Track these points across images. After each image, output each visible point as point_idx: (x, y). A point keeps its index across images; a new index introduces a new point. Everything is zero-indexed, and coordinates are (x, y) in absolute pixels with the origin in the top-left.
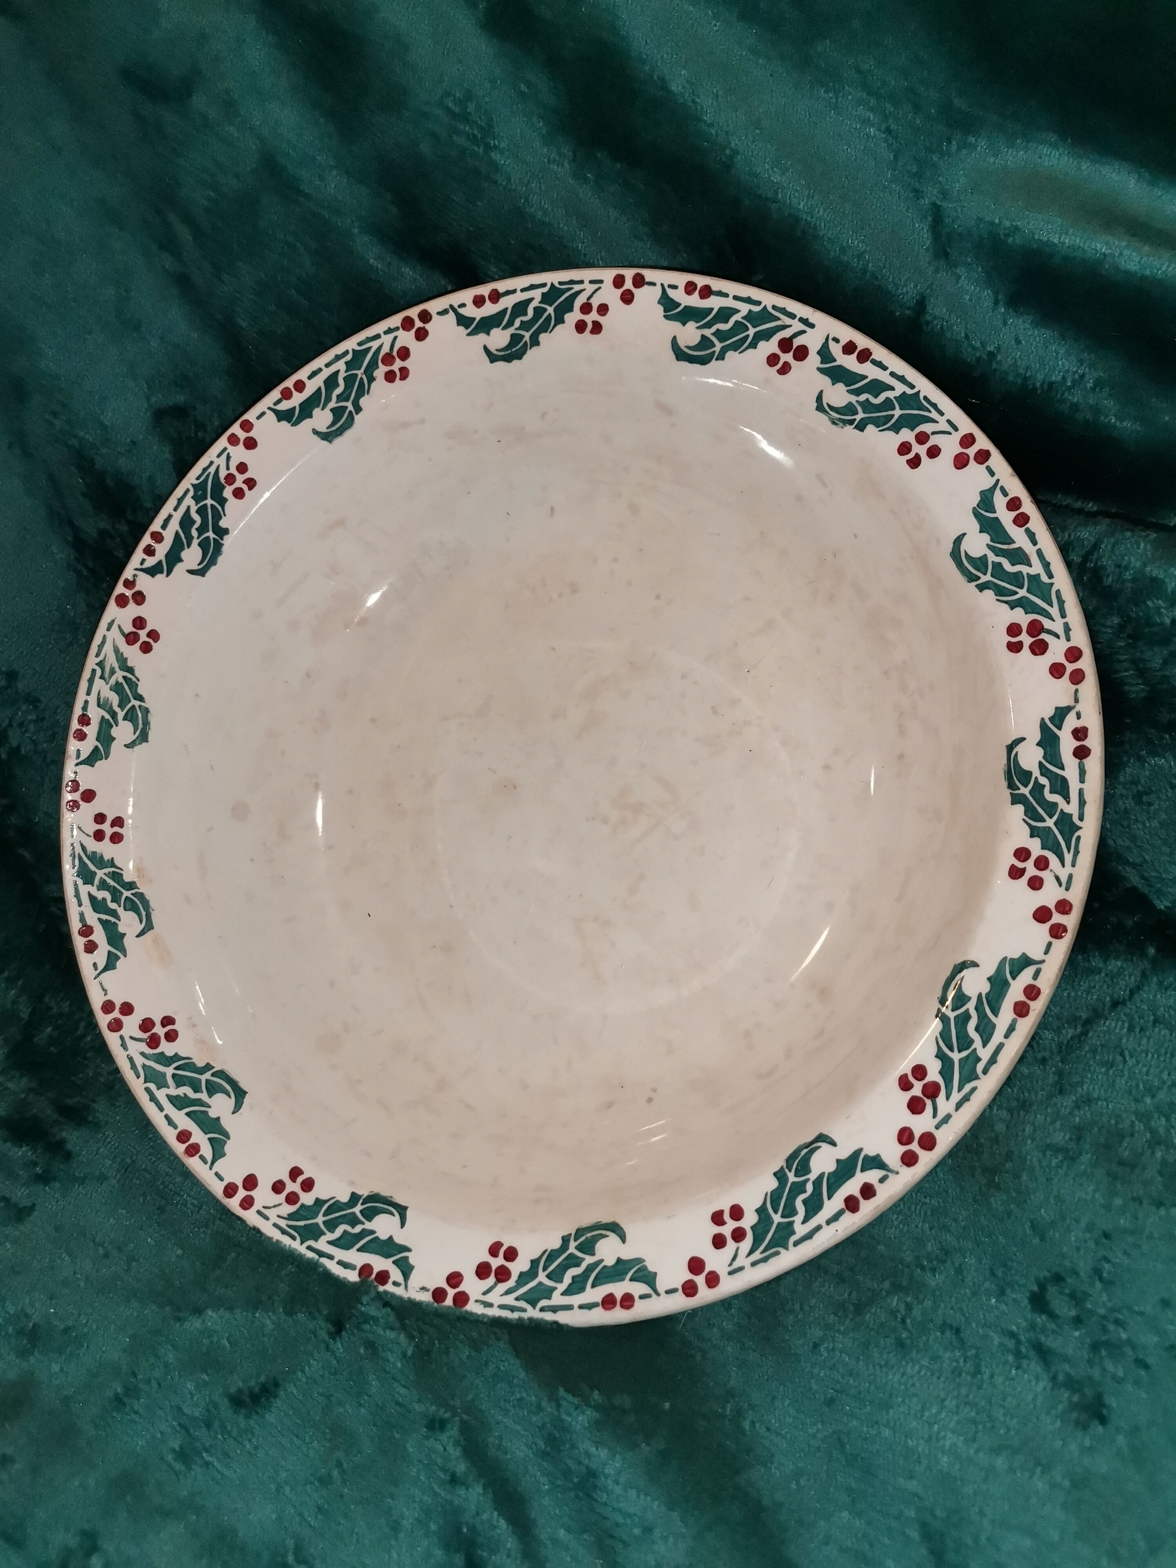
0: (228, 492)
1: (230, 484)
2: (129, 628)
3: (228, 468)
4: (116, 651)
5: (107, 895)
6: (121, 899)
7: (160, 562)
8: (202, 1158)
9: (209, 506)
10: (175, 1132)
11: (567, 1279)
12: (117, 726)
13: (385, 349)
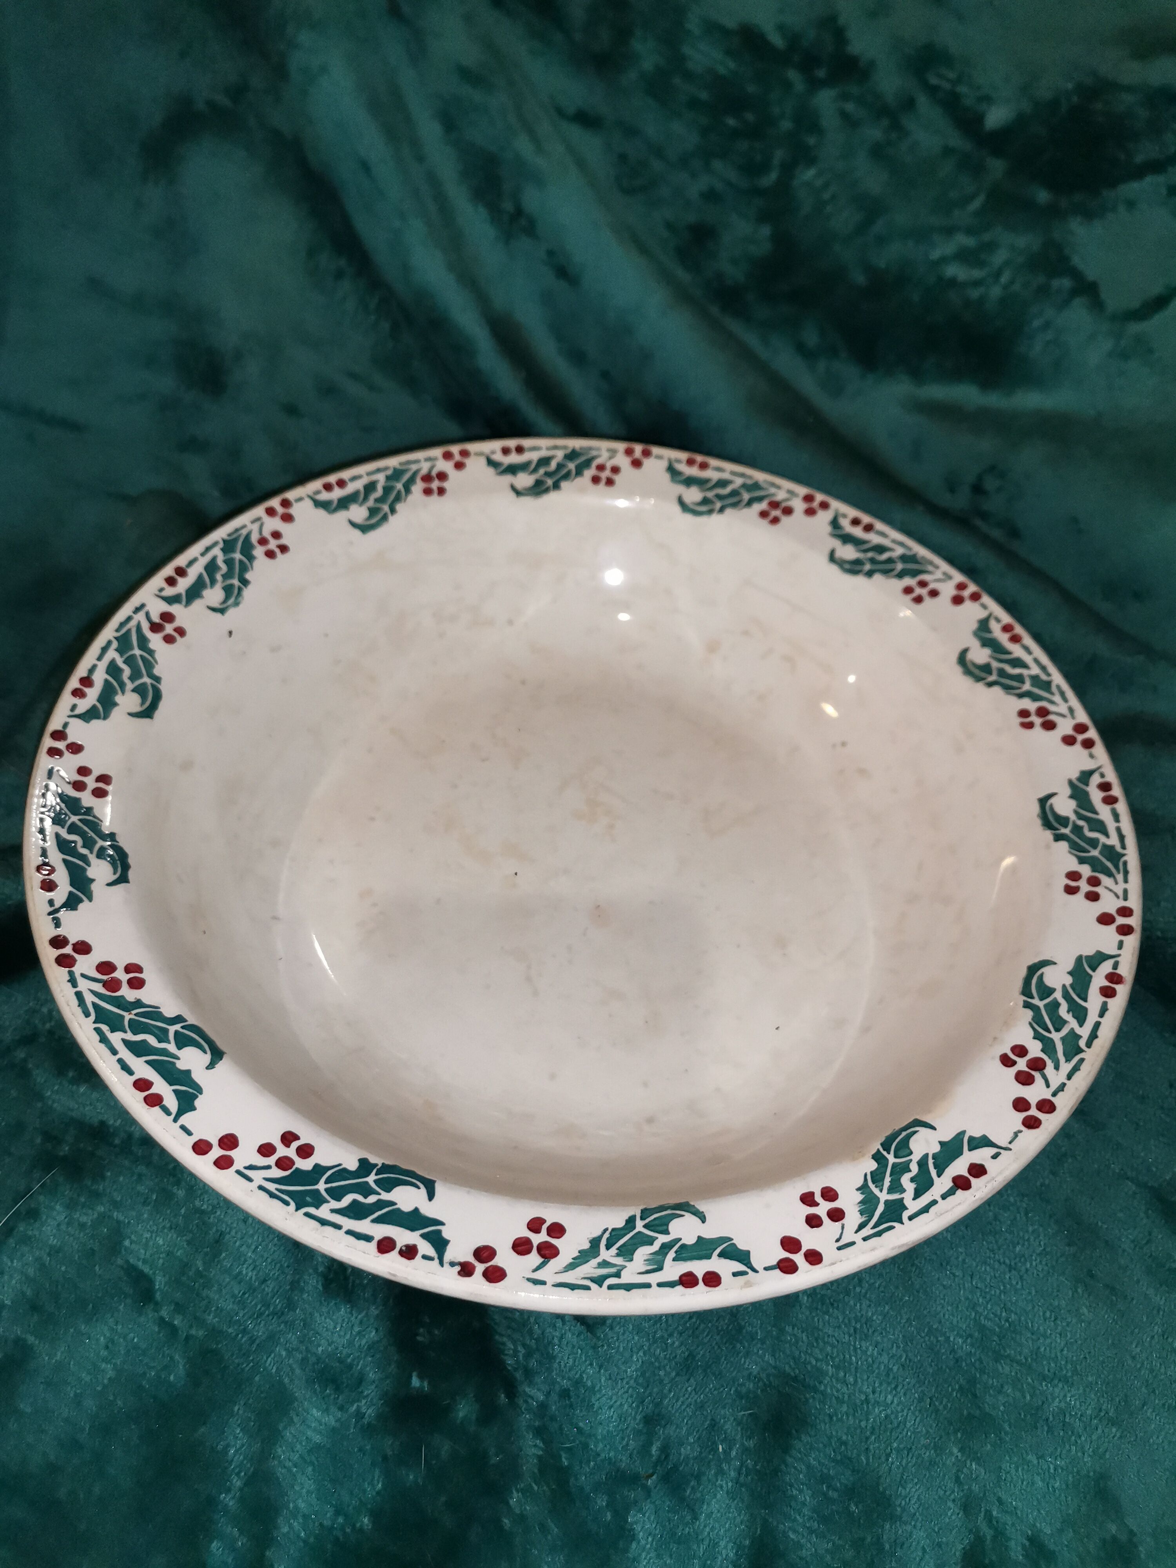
0: (305, 1165)
1: (293, 1163)
2: (534, 1258)
3: (268, 1167)
4: (571, 1266)
5: (905, 1180)
6: (901, 1163)
7: (423, 1236)
8: (1116, 966)
9: (329, 1185)
10: (1110, 1001)
11: (1017, 671)
12: (680, 1239)
13: (99, 988)
